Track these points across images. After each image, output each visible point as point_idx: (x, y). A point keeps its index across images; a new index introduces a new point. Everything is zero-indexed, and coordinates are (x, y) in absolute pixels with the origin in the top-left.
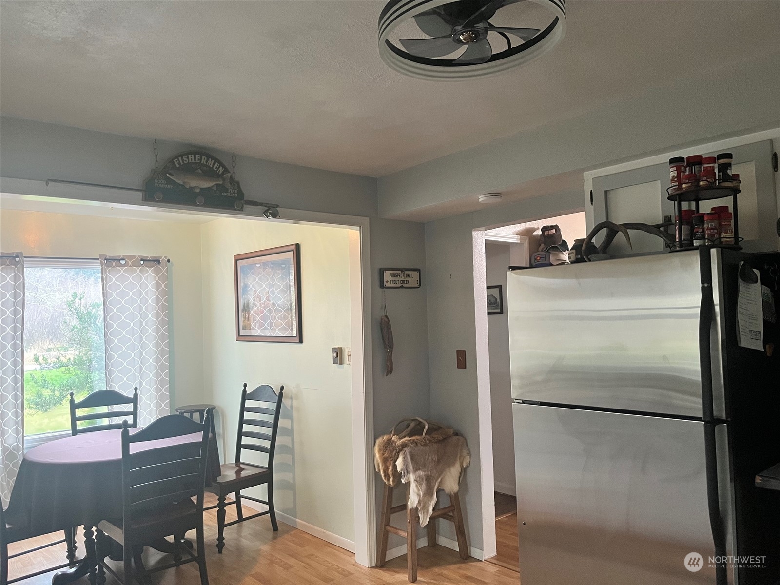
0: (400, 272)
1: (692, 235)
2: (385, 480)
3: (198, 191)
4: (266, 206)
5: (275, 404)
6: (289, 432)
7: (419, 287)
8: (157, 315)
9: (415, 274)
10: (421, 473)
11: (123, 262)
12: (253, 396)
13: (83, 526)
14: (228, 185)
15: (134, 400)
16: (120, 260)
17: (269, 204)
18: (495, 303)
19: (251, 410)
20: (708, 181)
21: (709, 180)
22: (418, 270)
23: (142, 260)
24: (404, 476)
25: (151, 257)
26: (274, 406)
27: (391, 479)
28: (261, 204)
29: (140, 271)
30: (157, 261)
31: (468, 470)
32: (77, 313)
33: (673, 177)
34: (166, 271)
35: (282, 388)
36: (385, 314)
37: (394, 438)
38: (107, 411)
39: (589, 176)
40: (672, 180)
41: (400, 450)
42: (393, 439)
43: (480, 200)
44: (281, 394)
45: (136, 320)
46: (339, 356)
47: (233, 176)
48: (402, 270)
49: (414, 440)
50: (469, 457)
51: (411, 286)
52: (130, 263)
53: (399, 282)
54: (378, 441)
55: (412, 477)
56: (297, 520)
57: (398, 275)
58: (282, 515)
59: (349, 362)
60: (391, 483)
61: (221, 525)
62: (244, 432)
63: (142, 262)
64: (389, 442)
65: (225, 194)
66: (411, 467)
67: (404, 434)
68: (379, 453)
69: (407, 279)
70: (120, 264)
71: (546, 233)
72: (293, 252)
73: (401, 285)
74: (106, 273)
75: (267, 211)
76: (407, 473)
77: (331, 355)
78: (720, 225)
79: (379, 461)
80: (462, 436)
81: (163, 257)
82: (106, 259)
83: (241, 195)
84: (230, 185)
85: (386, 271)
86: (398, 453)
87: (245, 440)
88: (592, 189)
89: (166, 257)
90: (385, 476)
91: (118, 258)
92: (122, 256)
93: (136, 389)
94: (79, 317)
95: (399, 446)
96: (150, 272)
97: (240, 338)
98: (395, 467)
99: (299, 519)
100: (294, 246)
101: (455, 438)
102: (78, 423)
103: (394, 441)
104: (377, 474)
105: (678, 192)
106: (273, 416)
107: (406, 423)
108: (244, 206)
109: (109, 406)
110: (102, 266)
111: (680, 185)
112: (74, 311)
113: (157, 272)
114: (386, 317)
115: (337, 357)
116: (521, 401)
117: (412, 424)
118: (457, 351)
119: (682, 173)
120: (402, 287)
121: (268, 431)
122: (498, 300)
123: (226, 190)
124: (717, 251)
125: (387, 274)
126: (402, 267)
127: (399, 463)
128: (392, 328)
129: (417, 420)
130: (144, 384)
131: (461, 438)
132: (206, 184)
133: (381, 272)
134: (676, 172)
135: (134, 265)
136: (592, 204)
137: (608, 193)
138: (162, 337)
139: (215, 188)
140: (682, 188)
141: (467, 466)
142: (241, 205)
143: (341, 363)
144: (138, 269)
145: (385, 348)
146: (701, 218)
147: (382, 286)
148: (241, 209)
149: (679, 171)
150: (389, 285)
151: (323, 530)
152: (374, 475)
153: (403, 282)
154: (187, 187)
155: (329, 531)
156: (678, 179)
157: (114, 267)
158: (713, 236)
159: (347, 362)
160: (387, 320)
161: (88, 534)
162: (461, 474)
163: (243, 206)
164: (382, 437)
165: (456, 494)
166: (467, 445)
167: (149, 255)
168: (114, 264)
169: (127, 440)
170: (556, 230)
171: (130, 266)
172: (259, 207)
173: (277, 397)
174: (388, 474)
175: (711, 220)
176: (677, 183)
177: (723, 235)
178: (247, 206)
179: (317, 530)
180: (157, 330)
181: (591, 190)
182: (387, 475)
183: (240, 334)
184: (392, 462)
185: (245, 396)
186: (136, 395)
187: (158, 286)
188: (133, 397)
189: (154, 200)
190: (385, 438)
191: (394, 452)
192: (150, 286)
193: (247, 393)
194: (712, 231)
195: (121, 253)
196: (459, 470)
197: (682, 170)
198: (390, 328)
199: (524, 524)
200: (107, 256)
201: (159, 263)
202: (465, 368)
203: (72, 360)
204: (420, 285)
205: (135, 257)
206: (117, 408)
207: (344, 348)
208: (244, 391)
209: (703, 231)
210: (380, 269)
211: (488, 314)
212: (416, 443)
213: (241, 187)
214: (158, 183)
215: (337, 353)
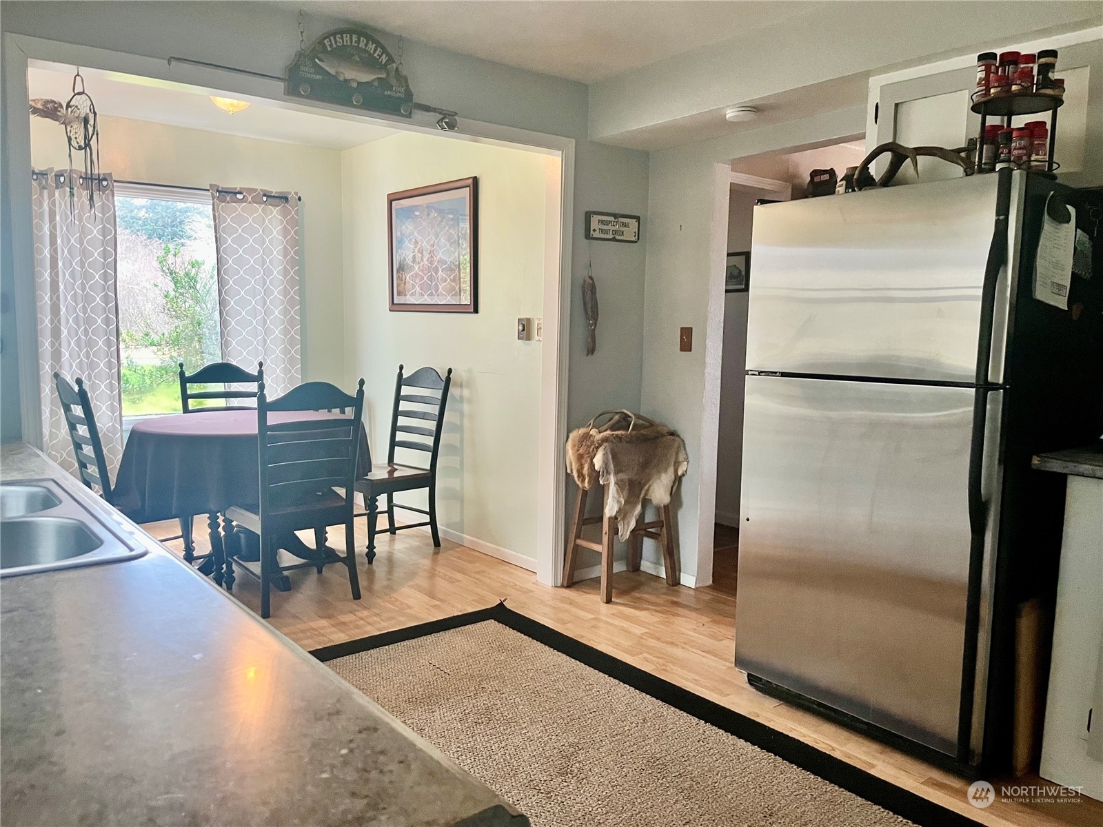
0: (612, 219)
1: (996, 158)
2: (578, 482)
3: (355, 85)
4: (440, 113)
5: (441, 392)
6: (458, 429)
7: (636, 242)
8: (285, 272)
9: (633, 223)
10: (622, 476)
11: (240, 197)
12: (413, 381)
13: (208, 515)
14: (393, 81)
15: (259, 378)
16: (236, 193)
17: (444, 110)
18: (737, 277)
19: (409, 398)
20: (1022, 86)
21: (1023, 84)
22: (638, 218)
23: (265, 195)
24: (603, 476)
25: (276, 193)
26: (439, 394)
27: (587, 480)
28: (435, 110)
29: (263, 210)
30: (284, 198)
31: (684, 479)
32: (171, 274)
33: (980, 79)
34: (297, 212)
35: (450, 371)
36: (590, 275)
37: (593, 432)
38: (224, 390)
39: (876, 84)
40: (978, 84)
41: (600, 445)
42: (591, 433)
43: (727, 117)
44: (448, 379)
45: (258, 277)
46: (526, 329)
47: (400, 69)
48: (615, 216)
49: (617, 435)
50: (686, 463)
51: (625, 239)
52: (250, 199)
53: (611, 233)
54: (571, 435)
55: (612, 479)
56: (465, 536)
57: (610, 222)
58: (446, 531)
59: (539, 338)
60: (586, 484)
61: (372, 532)
62: (400, 426)
63: (265, 199)
64: (587, 436)
65: (389, 93)
66: (612, 466)
67: (605, 427)
68: (572, 449)
69: (622, 229)
70: (236, 199)
71: (817, 179)
72: (468, 188)
73: (612, 236)
74: (218, 211)
75: (442, 120)
76: (607, 472)
77: (515, 328)
78: (1032, 144)
79: (572, 460)
80: (679, 436)
81: (293, 193)
82: (218, 191)
83: (409, 94)
84: (395, 81)
85: (594, 216)
86: (597, 448)
87: (400, 436)
88: (878, 101)
89: (296, 193)
90: (579, 476)
91: (233, 191)
92: (238, 189)
93: (261, 364)
94: (173, 279)
95: (598, 441)
96: (275, 213)
97: (395, 307)
98: (592, 465)
99: (466, 534)
100: (471, 180)
101: (669, 437)
102: (190, 401)
103: (591, 435)
104: (568, 476)
105: (983, 100)
106: (438, 407)
107: (609, 416)
108: (413, 109)
109: (226, 384)
110: (213, 200)
111: (988, 90)
112: (167, 271)
113: (285, 214)
114: (591, 278)
115: (523, 330)
116: (757, 373)
117: (617, 417)
118: (682, 328)
119: (992, 75)
120: (614, 240)
121: (432, 425)
122: (743, 273)
123: (390, 88)
124: (1021, 174)
125: (595, 220)
126: (617, 212)
127: (598, 461)
128: (597, 294)
129: (623, 412)
130: (269, 362)
131: (677, 438)
132: (365, 77)
133: (588, 216)
134: (984, 72)
135: (254, 201)
136: (876, 122)
137: (900, 107)
138: (291, 303)
139: (376, 84)
140: (990, 95)
141: (683, 475)
142: (409, 110)
143: (529, 338)
144: (260, 208)
145: (587, 319)
146: (1009, 134)
147: (588, 236)
148: (409, 116)
149: (988, 71)
150: (596, 235)
151: (497, 547)
152: (564, 475)
153: (616, 232)
154: (341, 78)
155: (505, 548)
156: (986, 83)
157: (228, 202)
158: (1020, 157)
159: (536, 338)
160: (591, 282)
161: (214, 525)
162: (674, 483)
163: (411, 111)
164: (577, 430)
165: (666, 507)
166: (685, 449)
167: (274, 189)
168: (228, 198)
169: (264, 408)
170: (830, 176)
171: (250, 202)
172: (432, 113)
173: (444, 383)
174: (582, 474)
175: (1020, 138)
176: (984, 88)
177: (1034, 157)
178: (417, 111)
179: (488, 546)
180: (285, 292)
181: (877, 103)
182: (580, 475)
183: (395, 302)
184: (589, 460)
185: (401, 381)
186: (261, 372)
187: (285, 232)
188: (257, 374)
189: (300, 95)
190: (582, 431)
191: (592, 447)
192: (275, 233)
193: (404, 377)
194: (1020, 152)
195: (237, 185)
196: (673, 477)
197: (992, 71)
198: (595, 294)
199: (748, 520)
200: (219, 187)
201: (286, 202)
202: (691, 351)
203: (166, 335)
204: (638, 239)
205: (256, 190)
206: (236, 387)
207: (533, 319)
208: (400, 375)
209: (1010, 152)
210: (587, 213)
211: (727, 291)
212: (619, 438)
213: (411, 87)
214: (303, 71)
215: (524, 326)
